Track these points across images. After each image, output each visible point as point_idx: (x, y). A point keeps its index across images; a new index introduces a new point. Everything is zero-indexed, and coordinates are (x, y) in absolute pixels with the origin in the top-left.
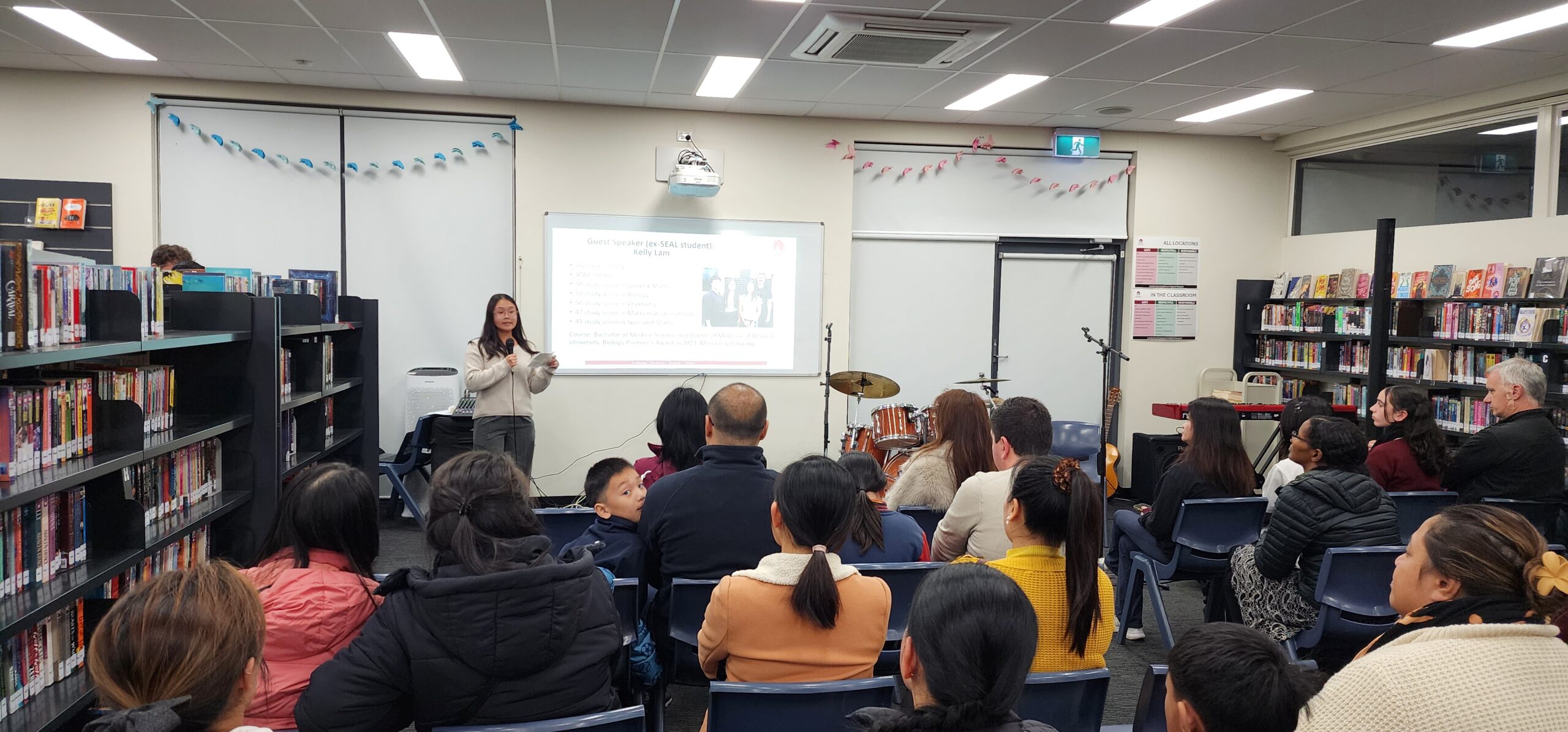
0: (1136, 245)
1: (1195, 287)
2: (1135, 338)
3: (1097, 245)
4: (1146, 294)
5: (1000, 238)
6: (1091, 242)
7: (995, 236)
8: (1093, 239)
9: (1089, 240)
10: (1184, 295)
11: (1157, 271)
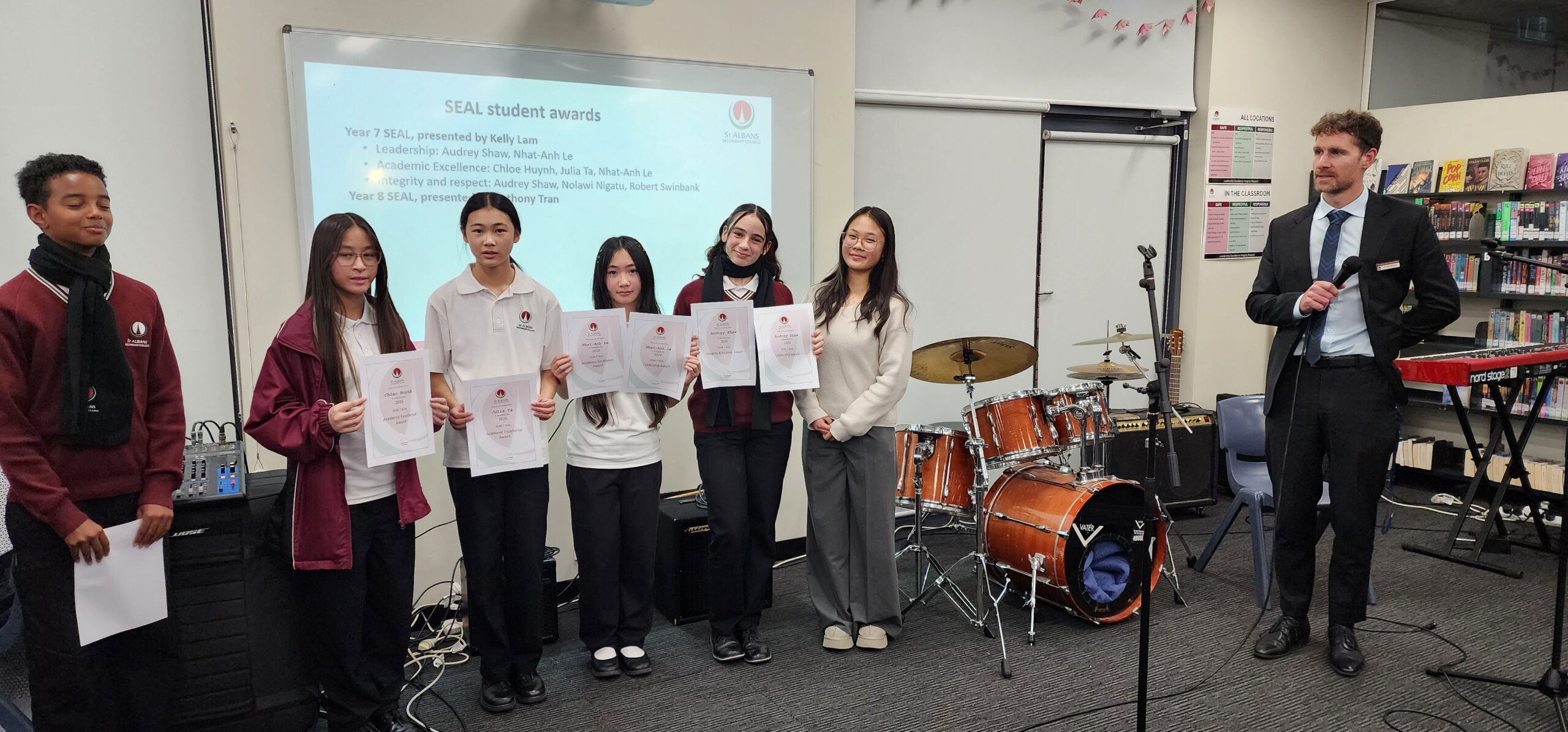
0: (1211, 121)
1: (1269, 181)
2: (1207, 256)
3: (1160, 120)
4: (1220, 192)
5: (1052, 106)
6: (1153, 116)
7: (1044, 102)
8: (1156, 111)
9: (1149, 111)
10: (1258, 193)
11: (1233, 159)
